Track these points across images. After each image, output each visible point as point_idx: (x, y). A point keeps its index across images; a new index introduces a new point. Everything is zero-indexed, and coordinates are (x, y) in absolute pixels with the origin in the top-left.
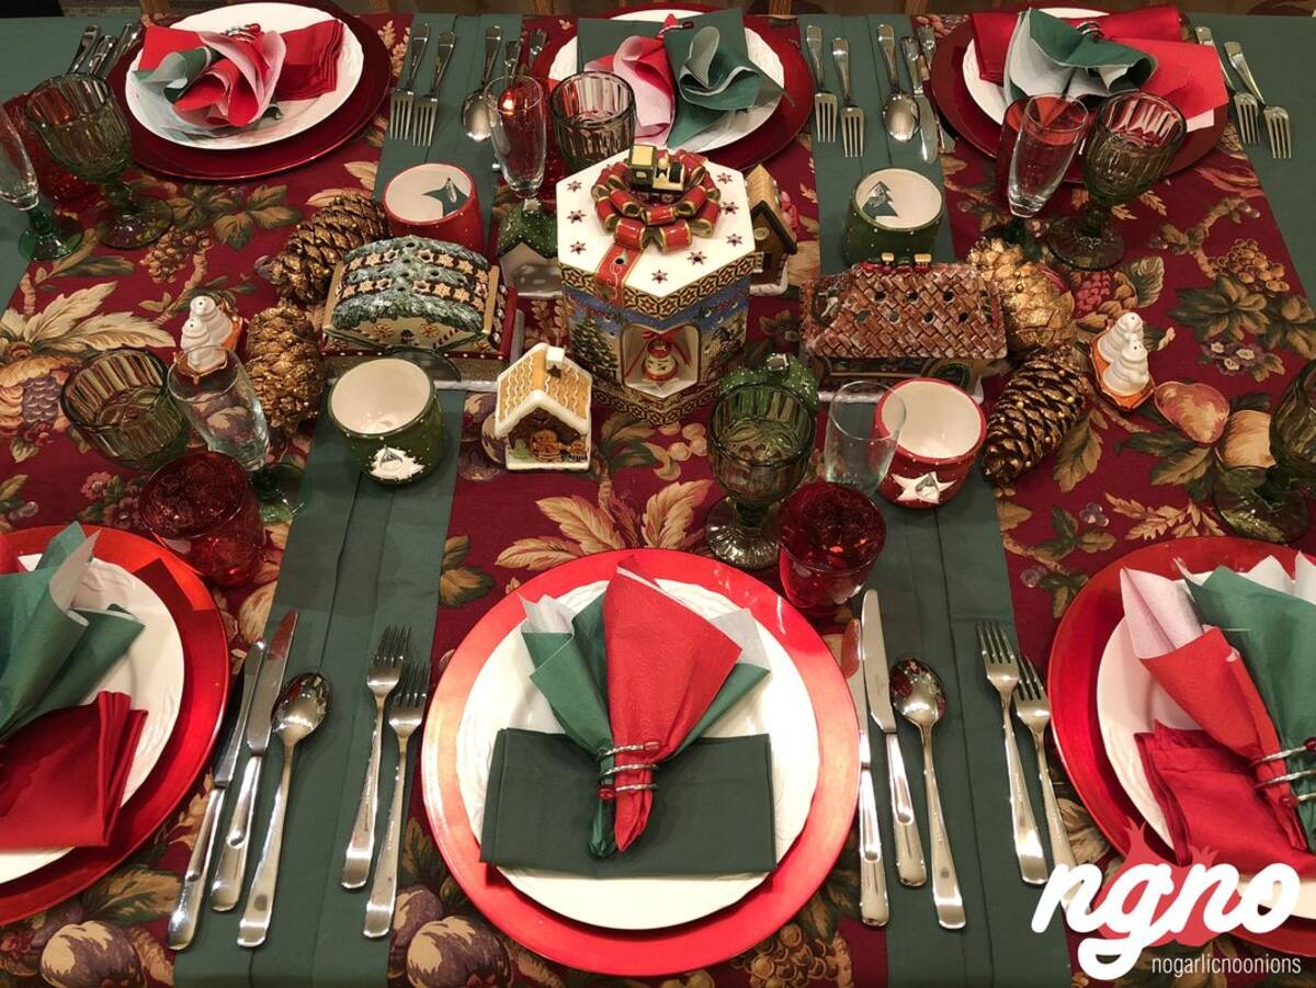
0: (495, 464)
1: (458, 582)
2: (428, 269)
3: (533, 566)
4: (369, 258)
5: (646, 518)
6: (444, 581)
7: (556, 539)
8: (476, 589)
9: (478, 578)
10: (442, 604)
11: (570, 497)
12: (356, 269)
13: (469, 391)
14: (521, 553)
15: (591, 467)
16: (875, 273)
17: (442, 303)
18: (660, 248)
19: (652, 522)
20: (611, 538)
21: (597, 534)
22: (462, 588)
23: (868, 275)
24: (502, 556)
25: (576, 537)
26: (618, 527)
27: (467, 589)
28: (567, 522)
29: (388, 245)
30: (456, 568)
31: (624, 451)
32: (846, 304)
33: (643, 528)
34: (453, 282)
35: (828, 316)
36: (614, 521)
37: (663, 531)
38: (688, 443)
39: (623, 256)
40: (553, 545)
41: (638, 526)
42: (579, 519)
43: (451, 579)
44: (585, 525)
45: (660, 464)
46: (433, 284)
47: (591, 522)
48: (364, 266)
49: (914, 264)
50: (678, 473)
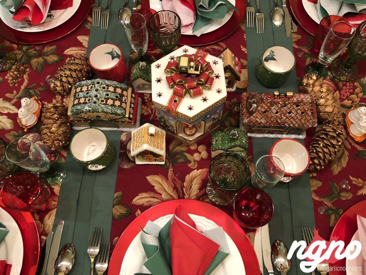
0: (132, 161)
1: (119, 210)
2: (105, 93)
3: (145, 204)
4: (83, 88)
5: (185, 184)
6: (114, 210)
7: (153, 193)
8: (125, 213)
9: (125, 209)
10: (113, 219)
11: (158, 175)
12: (79, 92)
13: (122, 131)
14: (141, 199)
15: (166, 163)
16: (271, 98)
17: (110, 108)
18: (191, 96)
19: (187, 185)
20: (173, 193)
21: (168, 191)
22: (120, 213)
23: (269, 99)
24: (134, 200)
25: (160, 192)
26: (175, 188)
27: (122, 213)
28: (158, 186)
29: (90, 83)
30: (118, 205)
31: (177, 156)
32: (259, 108)
33: (184, 188)
34: (115, 98)
35: (252, 111)
36: (174, 185)
37: (191, 190)
38: (200, 153)
39: (177, 99)
40: (152, 195)
41: (182, 187)
42: (161, 185)
43: (116, 209)
44: (163, 187)
45: (190, 162)
46: (107, 99)
47: (166, 186)
48: (81, 91)
49: (286, 95)
50: (196, 166)
